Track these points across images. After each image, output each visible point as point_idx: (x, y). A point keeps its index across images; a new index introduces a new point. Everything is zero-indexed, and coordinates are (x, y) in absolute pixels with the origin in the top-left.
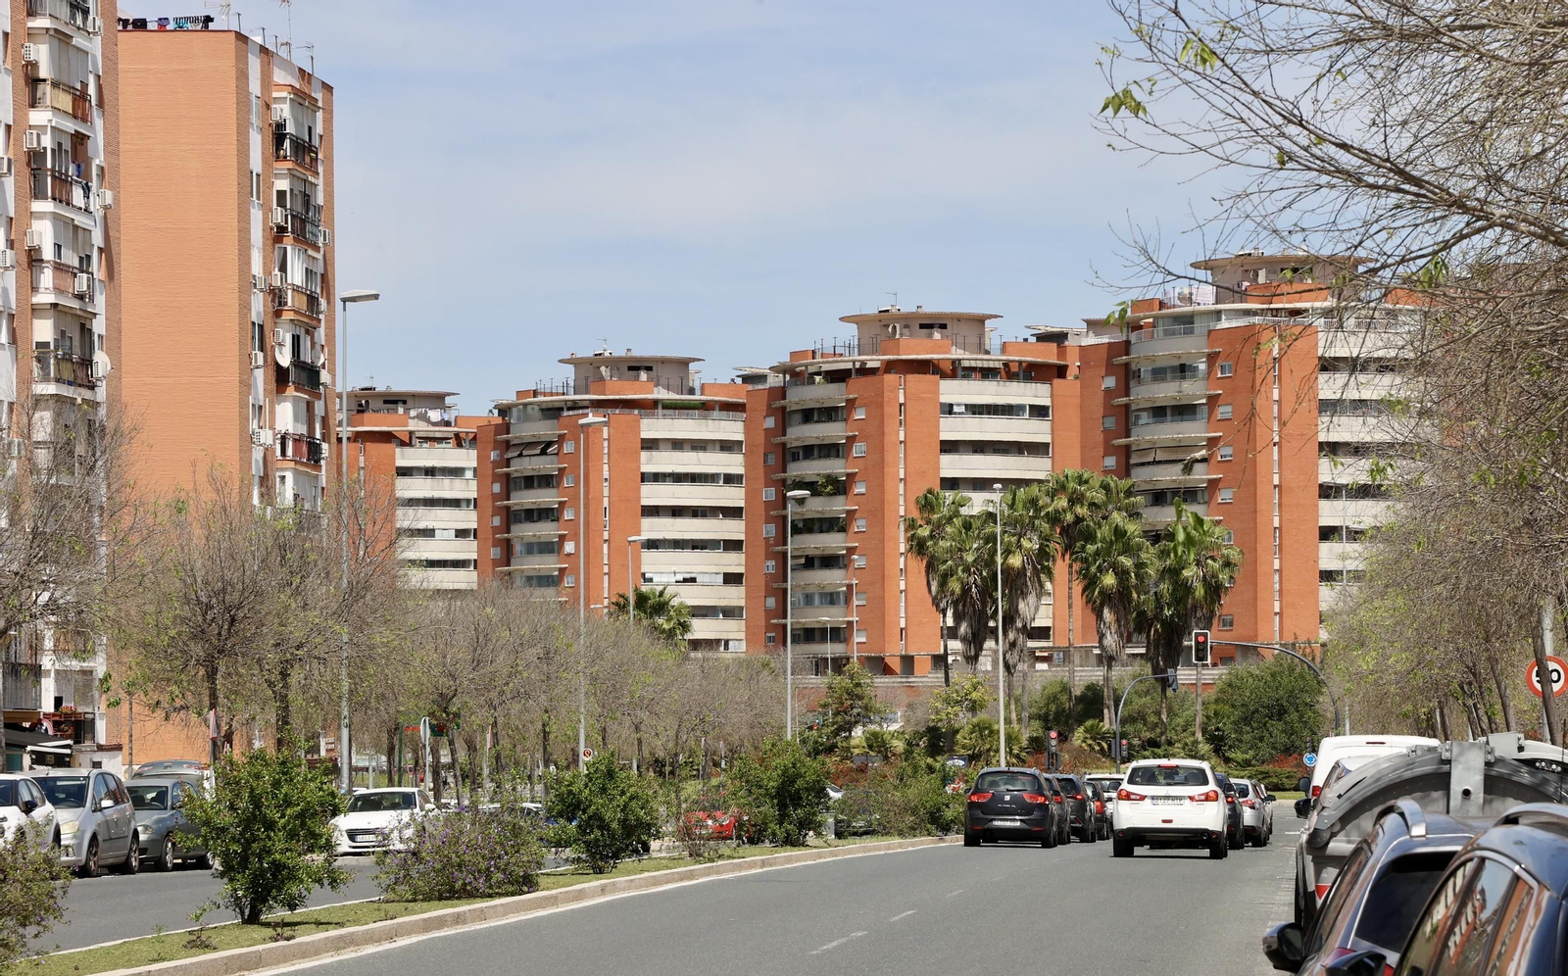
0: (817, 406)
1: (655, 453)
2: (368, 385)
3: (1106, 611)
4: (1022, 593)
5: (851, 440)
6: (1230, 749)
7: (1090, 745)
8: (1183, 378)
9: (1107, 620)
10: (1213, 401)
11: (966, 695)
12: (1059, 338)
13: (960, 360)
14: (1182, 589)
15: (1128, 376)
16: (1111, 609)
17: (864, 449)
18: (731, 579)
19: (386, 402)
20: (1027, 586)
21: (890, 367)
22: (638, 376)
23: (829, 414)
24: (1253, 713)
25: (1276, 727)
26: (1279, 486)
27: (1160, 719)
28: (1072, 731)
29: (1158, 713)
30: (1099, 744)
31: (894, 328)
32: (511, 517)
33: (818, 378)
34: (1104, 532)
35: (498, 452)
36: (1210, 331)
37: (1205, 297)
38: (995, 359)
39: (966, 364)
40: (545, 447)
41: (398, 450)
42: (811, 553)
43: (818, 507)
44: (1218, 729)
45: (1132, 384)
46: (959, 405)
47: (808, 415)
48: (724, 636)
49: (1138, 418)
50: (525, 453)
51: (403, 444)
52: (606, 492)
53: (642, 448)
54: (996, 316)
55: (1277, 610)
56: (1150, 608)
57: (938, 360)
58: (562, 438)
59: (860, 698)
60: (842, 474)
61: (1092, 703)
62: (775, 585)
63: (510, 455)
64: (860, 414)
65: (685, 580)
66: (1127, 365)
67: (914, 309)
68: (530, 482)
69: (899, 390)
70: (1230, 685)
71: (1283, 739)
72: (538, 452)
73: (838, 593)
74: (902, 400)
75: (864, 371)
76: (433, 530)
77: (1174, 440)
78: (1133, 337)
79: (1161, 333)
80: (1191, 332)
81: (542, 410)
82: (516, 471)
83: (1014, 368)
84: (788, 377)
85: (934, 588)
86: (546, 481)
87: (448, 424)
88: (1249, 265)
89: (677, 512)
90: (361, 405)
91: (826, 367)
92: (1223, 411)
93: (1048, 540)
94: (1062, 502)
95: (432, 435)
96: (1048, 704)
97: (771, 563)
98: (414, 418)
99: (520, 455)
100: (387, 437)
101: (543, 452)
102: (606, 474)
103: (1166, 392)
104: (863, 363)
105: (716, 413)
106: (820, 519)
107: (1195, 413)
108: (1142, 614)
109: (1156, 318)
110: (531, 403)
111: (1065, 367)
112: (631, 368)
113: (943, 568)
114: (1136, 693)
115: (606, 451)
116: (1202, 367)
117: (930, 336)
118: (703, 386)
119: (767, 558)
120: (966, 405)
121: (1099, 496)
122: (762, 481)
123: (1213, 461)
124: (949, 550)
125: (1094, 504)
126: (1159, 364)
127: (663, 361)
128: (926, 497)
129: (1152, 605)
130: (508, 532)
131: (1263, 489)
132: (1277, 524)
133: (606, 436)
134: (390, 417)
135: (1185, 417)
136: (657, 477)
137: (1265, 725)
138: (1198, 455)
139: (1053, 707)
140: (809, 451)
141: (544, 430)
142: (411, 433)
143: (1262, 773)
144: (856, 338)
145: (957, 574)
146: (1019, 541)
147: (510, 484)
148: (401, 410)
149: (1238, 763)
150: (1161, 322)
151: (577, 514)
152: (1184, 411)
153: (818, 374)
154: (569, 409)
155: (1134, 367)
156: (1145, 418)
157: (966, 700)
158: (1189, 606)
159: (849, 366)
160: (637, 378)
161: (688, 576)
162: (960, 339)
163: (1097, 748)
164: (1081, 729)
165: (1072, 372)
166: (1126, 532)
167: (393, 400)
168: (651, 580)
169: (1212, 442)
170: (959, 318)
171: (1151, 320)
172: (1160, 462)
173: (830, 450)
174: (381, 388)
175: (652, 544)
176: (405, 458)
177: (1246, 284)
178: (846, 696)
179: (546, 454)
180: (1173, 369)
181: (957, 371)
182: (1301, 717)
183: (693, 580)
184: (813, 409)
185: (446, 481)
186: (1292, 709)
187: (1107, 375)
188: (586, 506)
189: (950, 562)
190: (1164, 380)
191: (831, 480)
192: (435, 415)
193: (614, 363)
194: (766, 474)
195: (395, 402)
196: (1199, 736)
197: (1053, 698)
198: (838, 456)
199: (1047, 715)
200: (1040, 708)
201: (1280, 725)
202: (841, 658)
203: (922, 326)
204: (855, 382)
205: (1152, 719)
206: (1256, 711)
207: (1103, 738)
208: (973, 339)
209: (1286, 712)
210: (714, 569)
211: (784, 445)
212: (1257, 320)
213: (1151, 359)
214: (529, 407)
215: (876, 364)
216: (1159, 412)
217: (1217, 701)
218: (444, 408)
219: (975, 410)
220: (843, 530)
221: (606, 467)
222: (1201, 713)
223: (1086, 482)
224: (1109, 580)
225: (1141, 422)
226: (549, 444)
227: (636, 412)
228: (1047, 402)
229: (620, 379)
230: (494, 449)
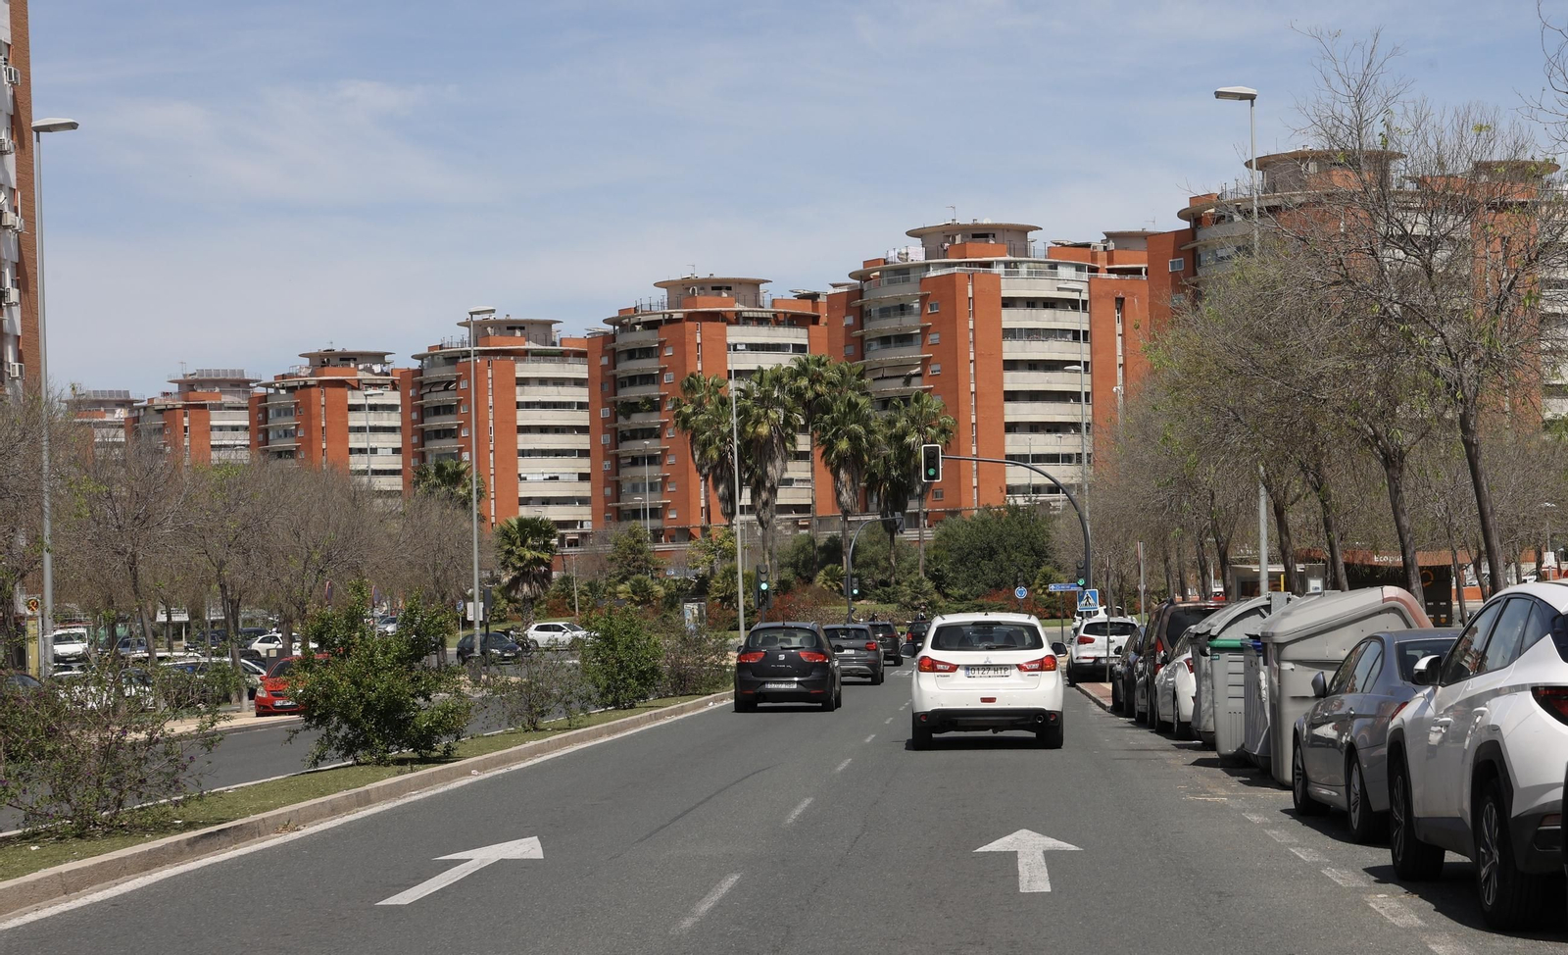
0: (639, 347)
1: (526, 388)
2: (330, 348)
3: (842, 472)
4: (770, 457)
5: (663, 371)
6: (947, 586)
7: (830, 586)
8: (903, 314)
9: (843, 480)
10: (925, 330)
11: (720, 544)
12: (814, 297)
13: (741, 312)
14: (907, 452)
15: (862, 315)
16: (846, 471)
17: (672, 377)
18: (583, 477)
19: (341, 359)
20: (774, 452)
21: (691, 317)
22: (514, 333)
23: (647, 352)
24: (968, 555)
25: (987, 566)
26: (975, 393)
27: (890, 564)
28: (815, 574)
29: (887, 559)
30: (838, 585)
31: (694, 290)
32: (425, 436)
33: (638, 327)
34: (840, 407)
35: (415, 390)
36: (921, 279)
37: (917, 253)
38: (767, 309)
39: (746, 314)
40: (447, 385)
41: (349, 393)
42: (635, 454)
43: (638, 420)
44: (937, 570)
45: (865, 320)
46: (741, 344)
47: (632, 354)
48: (579, 518)
49: (870, 345)
50: (433, 390)
51: (353, 388)
52: (491, 417)
53: (517, 384)
54: (767, 281)
55: (975, 484)
56: (879, 471)
57: (725, 311)
58: (458, 377)
59: (641, 552)
60: (656, 396)
61: (833, 551)
62: (610, 479)
63: (423, 392)
64: (668, 353)
65: (550, 478)
66: (861, 307)
67: (708, 276)
68: (438, 410)
69: (697, 334)
70: (945, 535)
71: (993, 576)
72: (442, 389)
73: (656, 483)
74: (699, 341)
75: (671, 321)
76: (376, 449)
77: (897, 360)
78: (865, 287)
79: (886, 282)
80: (908, 280)
81: (445, 359)
82: (426, 402)
83: (781, 317)
84: (617, 328)
85: (697, 457)
86: (448, 409)
87: (387, 374)
88: (949, 232)
89: (544, 430)
90: (324, 362)
91: (644, 319)
92: (933, 338)
93: (791, 412)
94: (804, 382)
95: (374, 382)
96: (798, 554)
97: (608, 463)
98: (361, 370)
99: (430, 391)
100: (342, 384)
101: (446, 389)
102: (491, 403)
103: (891, 325)
104: (671, 315)
105: (571, 359)
106: (641, 429)
107: (912, 341)
108: (873, 475)
109: (881, 271)
110: (437, 354)
111: (819, 317)
112: (508, 328)
113: (702, 437)
114: (869, 542)
115: (490, 386)
116: (916, 306)
117: (720, 295)
118: (561, 339)
119: (605, 459)
120: (746, 345)
121: (836, 377)
122: (600, 403)
123: (926, 375)
124: (707, 422)
125: (831, 383)
126: (885, 304)
127: (533, 323)
128: (689, 380)
129: (881, 467)
130: (423, 446)
131: (962, 395)
132: (974, 421)
133: (490, 376)
134: (345, 369)
135: (905, 343)
136: (528, 405)
137: (978, 565)
138: (914, 372)
139: (802, 557)
140: (633, 380)
141: (445, 372)
142: (359, 380)
143: (977, 606)
144: (666, 297)
145: (715, 442)
146: (766, 413)
147: (424, 412)
148: (352, 365)
149: (955, 598)
150: (885, 274)
151: (470, 433)
152: (904, 339)
153: (639, 324)
154: (463, 357)
155: (866, 308)
156: (875, 346)
157: (720, 548)
158: (912, 468)
159: (660, 317)
160: (514, 335)
161: (552, 475)
162: (741, 298)
163: (836, 588)
164: (822, 573)
165: (823, 319)
166: (858, 404)
167: (346, 358)
168: (525, 479)
169: (925, 362)
170: (741, 282)
171: (878, 273)
172: (887, 378)
173: (648, 379)
174: (338, 349)
175: (524, 453)
176: (355, 398)
177: (947, 245)
178: (629, 552)
179: (448, 390)
180: (895, 308)
181: (739, 319)
182: (1009, 557)
183: (557, 478)
184: (634, 349)
185: (385, 414)
186: (1001, 550)
187: (847, 315)
188: (476, 426)
189: (707, 433)
190: (889, 316)
191: (649, 400)
192: (377, 368)
193: (496, 324)
194: (603, 397)
195: (349, 360)
196: (922, 575)
197: (802, 549)
198: (654, 383)
199: (797, 562)
200: (792, 558)
201: (992, 565)
202: (659, 530)
203: (713, 288)
204: (664, 328)
205: (883, 563)
206: (970, 553)
207: (841, 580)
208: (751, 297)
209: (996, 553)
210: (572, 470)
211: (615, 376)
212: (956, 269)
213: (880, 301)
214: (436, 357)
215: (680, 316)
216: (886, 341)
217: (935, 547)
218: (385, 363)
219: (753, 347)
220: (658, 437)
221: (490, 398)
222: (923, 556)
223: (824, 364)
224: (843, 445)
225: (872, 348)
226: (451, 383)
227: (512, 358)
228: (805, 342)
229: (501, 335)
230: (412, 388)
